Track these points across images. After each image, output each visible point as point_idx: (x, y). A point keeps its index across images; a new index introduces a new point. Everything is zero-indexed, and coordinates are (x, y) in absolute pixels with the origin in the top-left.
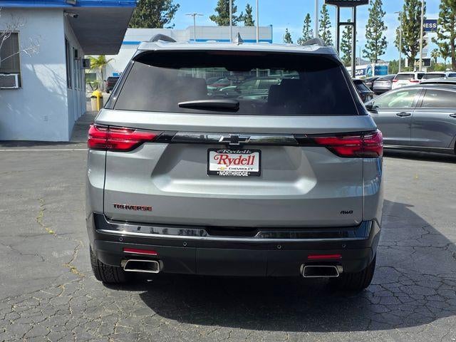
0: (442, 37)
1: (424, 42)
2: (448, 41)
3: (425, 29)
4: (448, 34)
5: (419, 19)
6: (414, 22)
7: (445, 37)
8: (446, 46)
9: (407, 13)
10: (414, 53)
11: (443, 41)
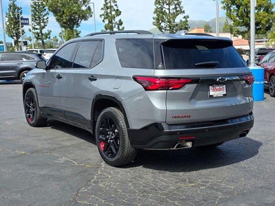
0: (34, 29)
1: (23, 31)
2: (39, 31)
3: (22, 24)
4: (38, 27)
5: (18, 17)
6: (16, 19)
7: (37, 29)
8: (38, 34)
9: (11, 13)
10: (18, 37)
11: (36, 31)
